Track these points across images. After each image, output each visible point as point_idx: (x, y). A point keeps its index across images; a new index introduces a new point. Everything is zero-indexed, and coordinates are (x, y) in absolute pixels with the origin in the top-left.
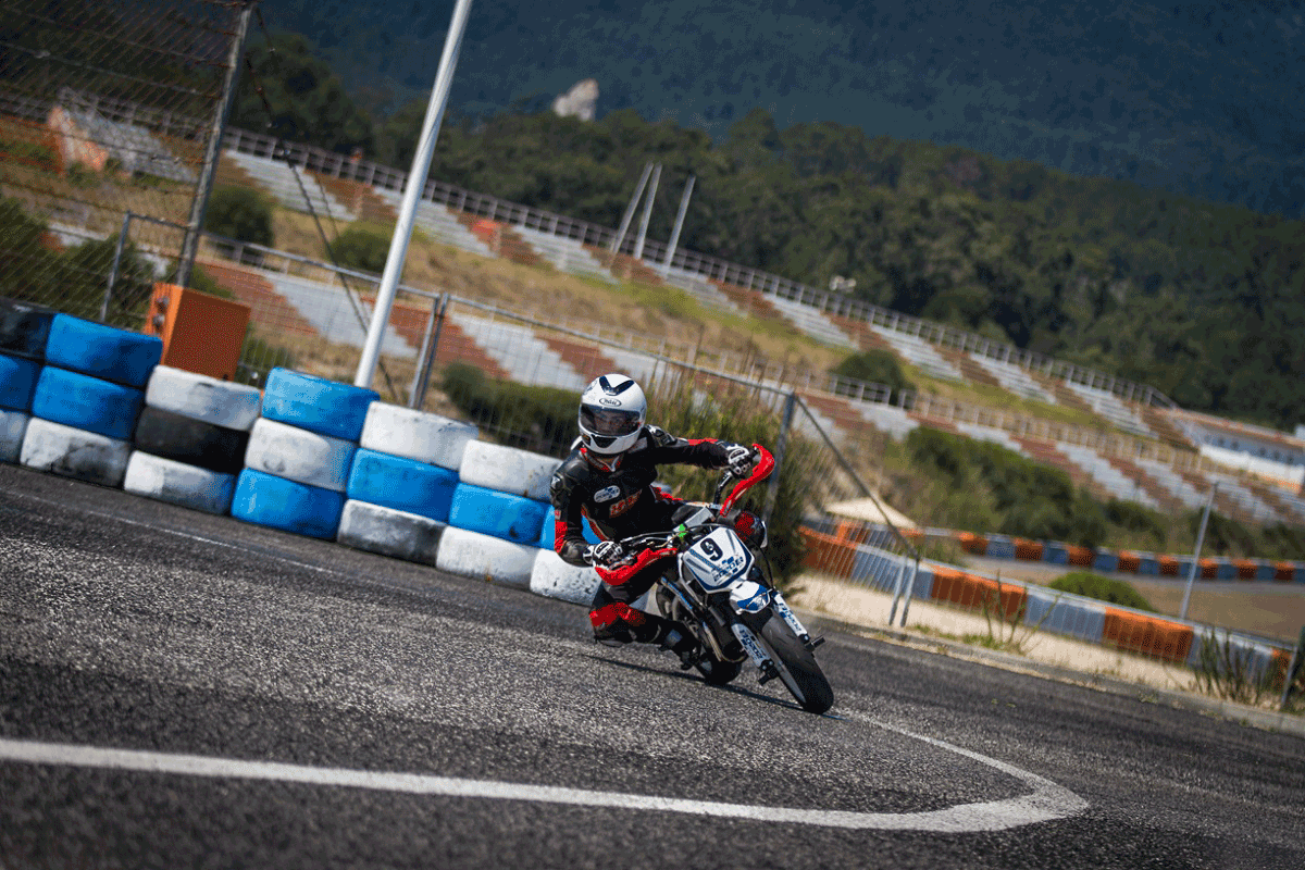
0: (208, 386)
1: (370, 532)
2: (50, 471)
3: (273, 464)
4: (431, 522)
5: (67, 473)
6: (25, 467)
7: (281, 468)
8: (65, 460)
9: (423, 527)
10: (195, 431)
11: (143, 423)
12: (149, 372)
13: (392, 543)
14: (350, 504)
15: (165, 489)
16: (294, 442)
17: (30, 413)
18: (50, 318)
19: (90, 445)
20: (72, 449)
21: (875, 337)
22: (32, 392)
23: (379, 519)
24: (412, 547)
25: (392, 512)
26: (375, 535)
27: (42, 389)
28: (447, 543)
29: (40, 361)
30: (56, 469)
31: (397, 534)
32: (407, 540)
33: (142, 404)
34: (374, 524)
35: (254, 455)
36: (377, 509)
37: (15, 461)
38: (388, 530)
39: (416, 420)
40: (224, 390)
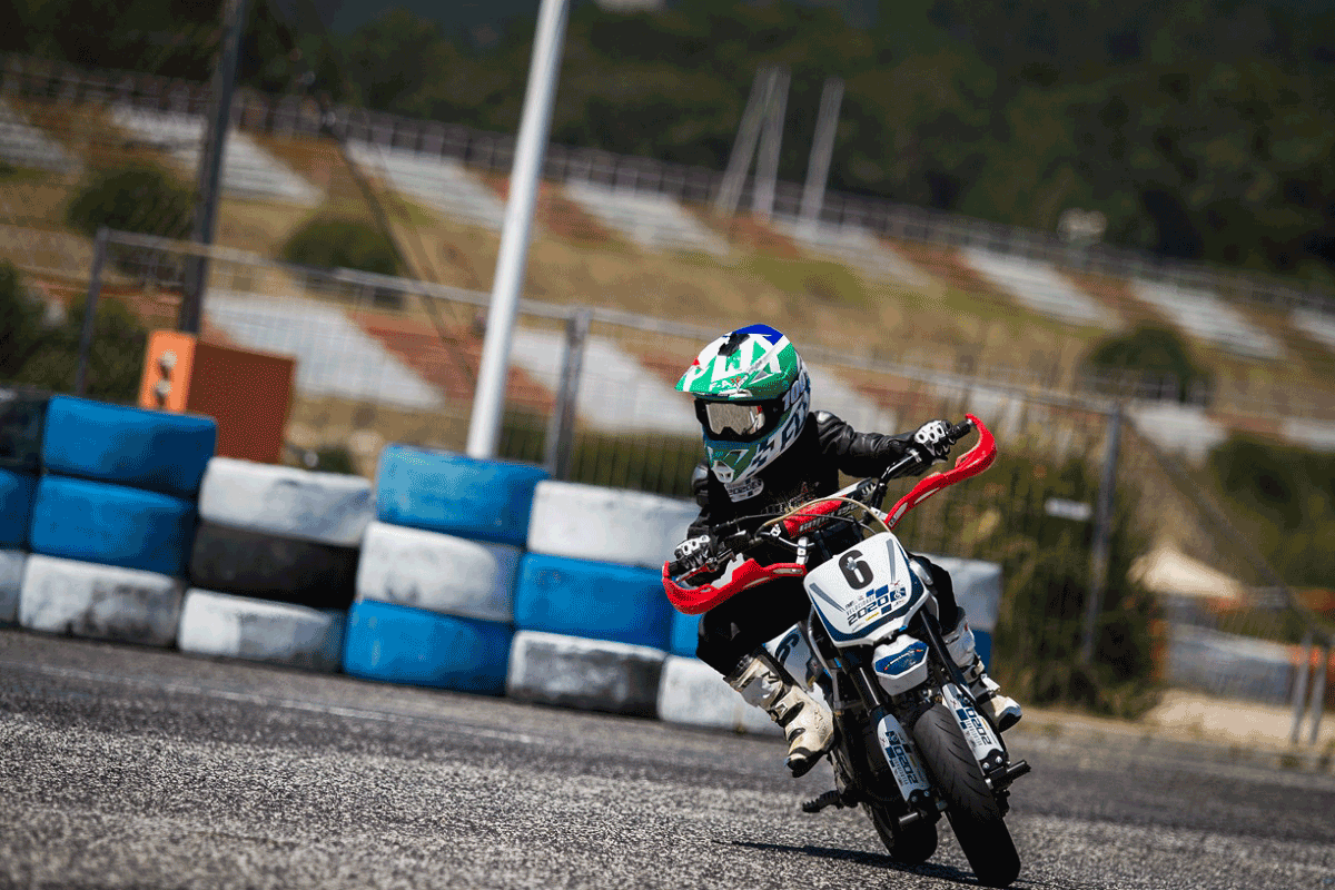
0: (293, 484)
1: (555, 676)
2: (67, 633)
3: (402, 590)
4: (647, 653)
5: (94, 635)
6: (29, 630)
7: (414, 595)
8: (88, 617)
9: (634, 663)
10: (280, 553)
11: (200, 547)
12: (200, 471)
13: (590, 691)
14: (523, 640)
15: (244, 643)
16: (430, 556)
17: (27, 548)
18: (43, 407)
19: (124, 590)
20: (98, 595)
21: (1143, 307)
22: (28, 517)
23: (568, 657)
24: (621, 693)
25: (586, 645)
26: (563, 683)
27: (43, 512)
28: (675, 682)
29: (34, 470)
30: (77, 630)
31: (596, 677)
32: (613, 684)
33: (192, 520)
34: (561, 665)
35: (371, 580)
36: (564, 643)
37: (14, 625)
38: (583, 672)
39: (610, 505)
40: (317, 488)
